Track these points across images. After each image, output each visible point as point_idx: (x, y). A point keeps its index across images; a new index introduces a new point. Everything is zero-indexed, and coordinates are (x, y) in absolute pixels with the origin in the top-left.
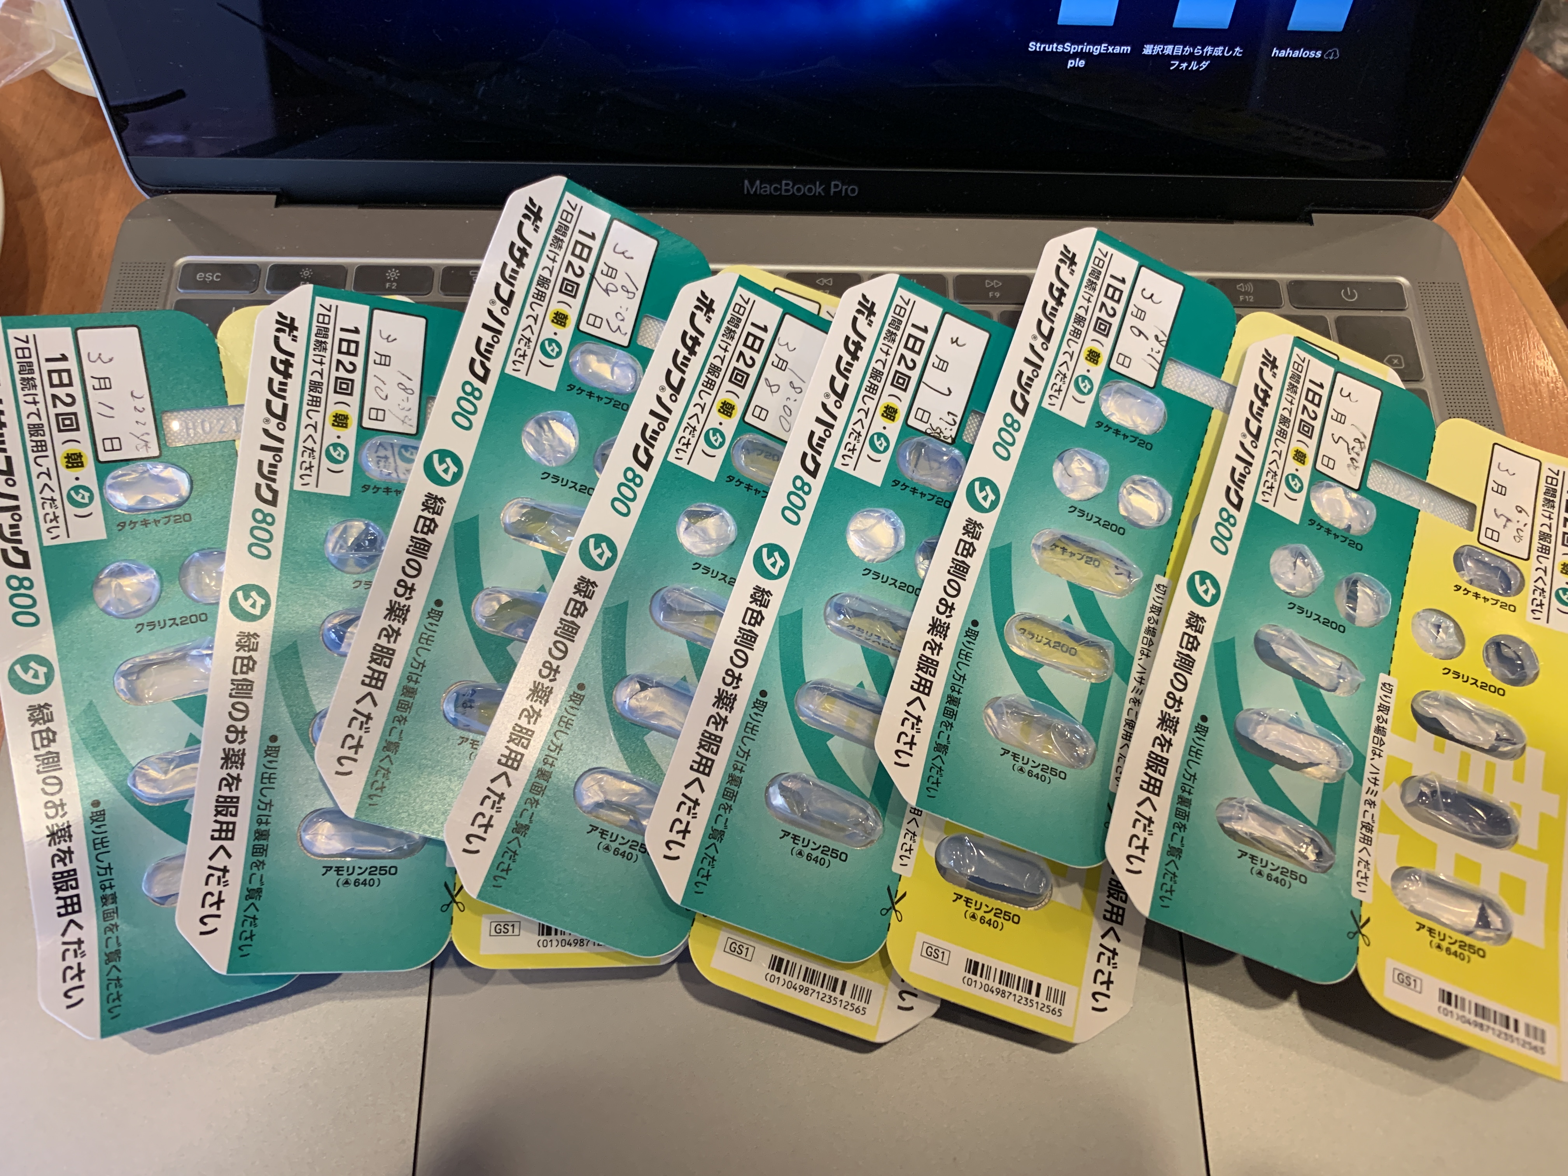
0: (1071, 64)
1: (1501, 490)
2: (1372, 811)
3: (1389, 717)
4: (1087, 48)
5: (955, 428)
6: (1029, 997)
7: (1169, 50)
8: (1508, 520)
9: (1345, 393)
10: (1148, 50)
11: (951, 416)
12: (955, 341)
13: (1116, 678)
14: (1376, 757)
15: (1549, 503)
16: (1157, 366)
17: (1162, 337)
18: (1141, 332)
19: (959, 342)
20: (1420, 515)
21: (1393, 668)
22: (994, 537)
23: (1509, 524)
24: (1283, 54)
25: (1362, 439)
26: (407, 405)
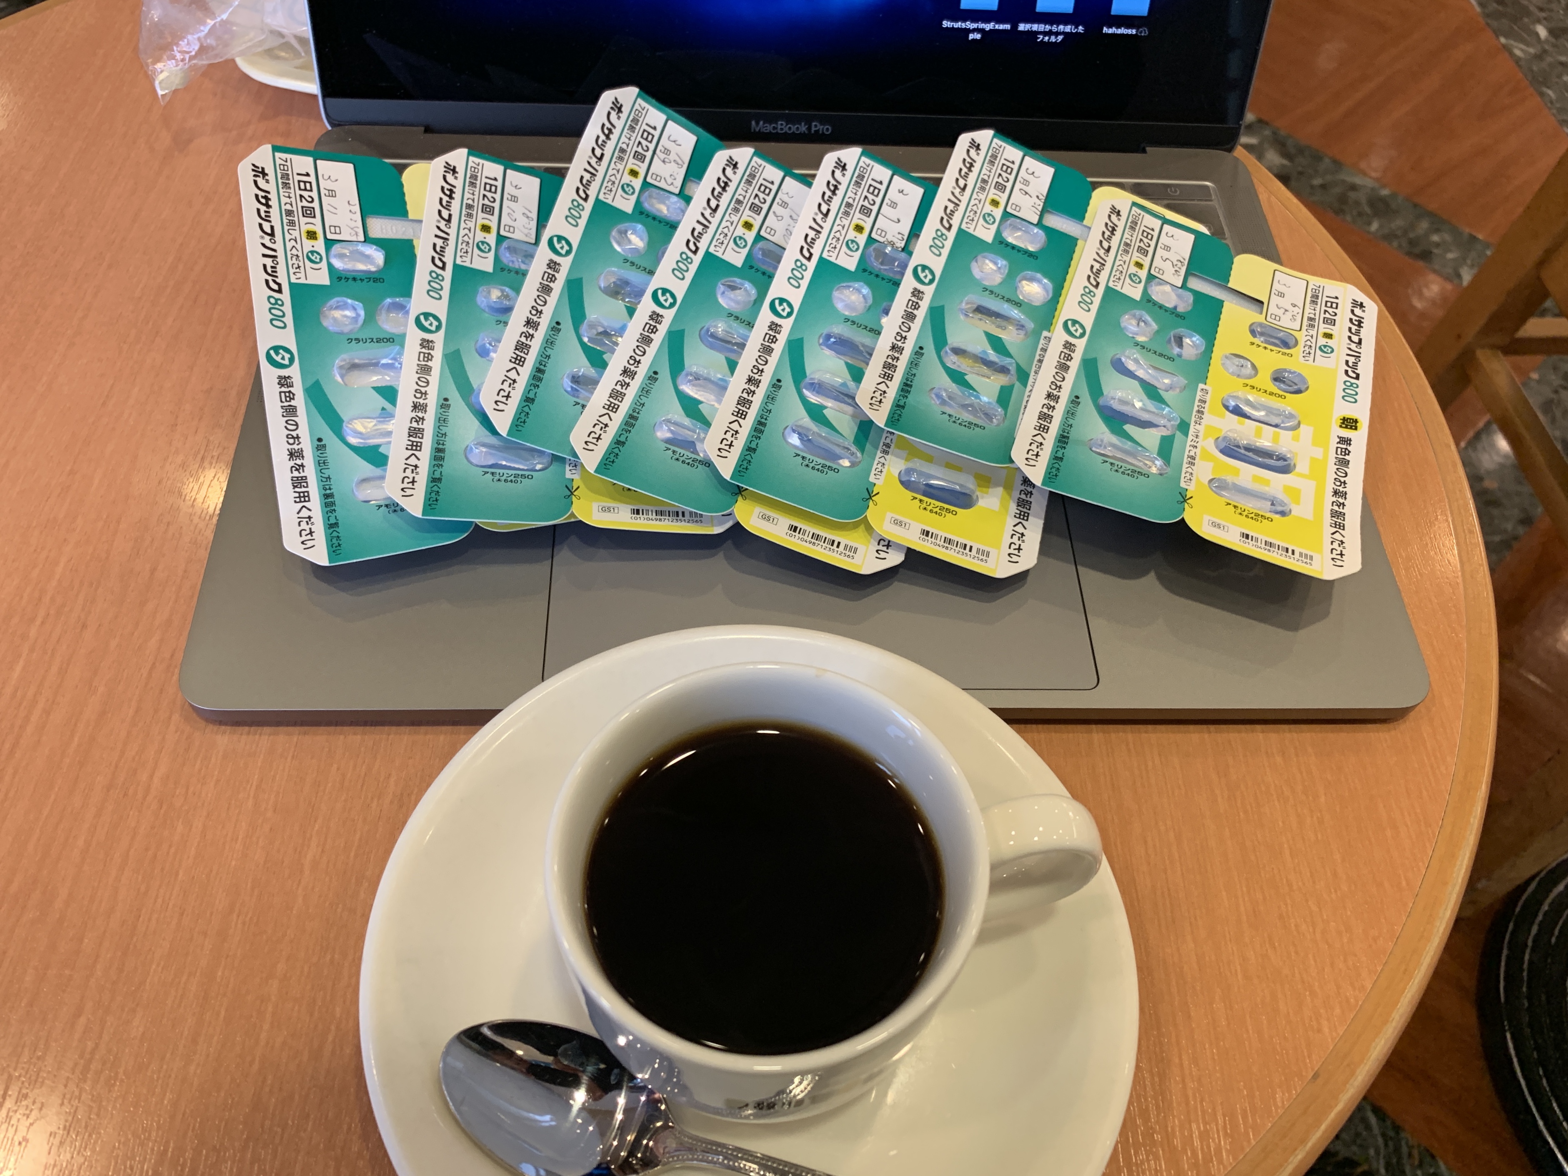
0: (971, 36)
1: (1281, 295)
2: (1195, 450)
3: (1207, 406)
4: (981, 25)
5: (904, 242)
6: (965, 552)
7: (1035, 27)
8: (1286, 311)
9: (1170, 235)
10: (1022, 27)
11: (900, 236)
12: (901, 192)
13: (1018, 385)
14: (1197, 425)
15: (1314, 302)
16: (1039, 213)
17: (1041, 197)
18: (1026, 193)
19: (904, 192)
20: (1225, 304)
21: (1208, 381)
22: (932, 301)
23: (1286, 313)
24: (1111, 31)
25: (1182, 260)
26: (529, 227)
